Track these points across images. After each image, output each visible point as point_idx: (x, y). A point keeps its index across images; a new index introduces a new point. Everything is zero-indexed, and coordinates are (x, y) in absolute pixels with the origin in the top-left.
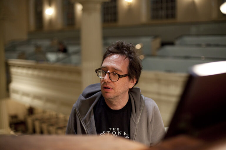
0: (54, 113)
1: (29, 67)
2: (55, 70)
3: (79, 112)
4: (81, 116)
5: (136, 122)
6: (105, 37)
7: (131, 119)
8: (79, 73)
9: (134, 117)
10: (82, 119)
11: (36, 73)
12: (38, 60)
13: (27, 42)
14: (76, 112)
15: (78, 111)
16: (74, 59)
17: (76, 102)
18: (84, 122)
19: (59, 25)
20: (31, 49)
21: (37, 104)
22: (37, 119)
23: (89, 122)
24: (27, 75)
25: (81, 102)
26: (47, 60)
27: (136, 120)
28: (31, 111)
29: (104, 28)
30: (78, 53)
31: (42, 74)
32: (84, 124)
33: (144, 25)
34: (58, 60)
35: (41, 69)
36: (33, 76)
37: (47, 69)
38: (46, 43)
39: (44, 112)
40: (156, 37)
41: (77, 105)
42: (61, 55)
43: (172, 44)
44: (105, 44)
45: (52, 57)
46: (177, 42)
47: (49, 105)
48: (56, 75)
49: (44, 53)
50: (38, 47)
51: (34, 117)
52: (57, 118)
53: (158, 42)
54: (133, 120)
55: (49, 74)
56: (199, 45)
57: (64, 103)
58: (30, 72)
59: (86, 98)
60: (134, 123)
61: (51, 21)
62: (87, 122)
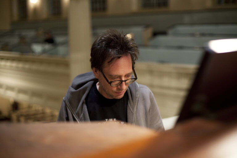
0: (39, 108)
1: (13, 59)
2: (41, 62)
3: (71, 105)
4: (72, 109)
5: (133, 111)
6: (94, 27)
7: (128, 108)
8: (66, 65)
9: (131, 106)
10: (74, 112)
11: (21, 65)
12: (22, 52)
13: (11, 33)
14: (67, 105)
15: (69, 105)
16: (61, 50)
17: (66, 95)
18: (77, 115)
19: (45, 14)
20: (15, 40)
21: (22, 98)
22: (22, 115)
23: (82, 115)
24: (11, 68)
25: (71, 94)
26: (32, 52)
27: (133, 109)
28: (16, 106)
29: (93, 17)
30: (66, 43)
31: (27, 66)
32: (77, 117)
33: (134, 14)
34: (44, 52)
35: (26, 61)
36: (17, 69)
37: (33, 61)
38: (31, 34)
39: (30, 107)
40: (147, 26)
41: (67, 98)
42: (47, 47)
43: (164, 33)
44: (94, 34)
45: (38, 48)
46: (170, 32)
47: (35, 100)
48: (42, 68)
49: (29, 45)
50: (22, 38)
51: (18, 112)
52: (43, 113)
53: (149, 31)
54: (130, 109)
55: (35, 67)
56: (193, 35)
57: (52, 98)
58: (14, 64)
59: (76, 89)
60: (132, 112)
61: (35, 10)
62: (80, 114)
